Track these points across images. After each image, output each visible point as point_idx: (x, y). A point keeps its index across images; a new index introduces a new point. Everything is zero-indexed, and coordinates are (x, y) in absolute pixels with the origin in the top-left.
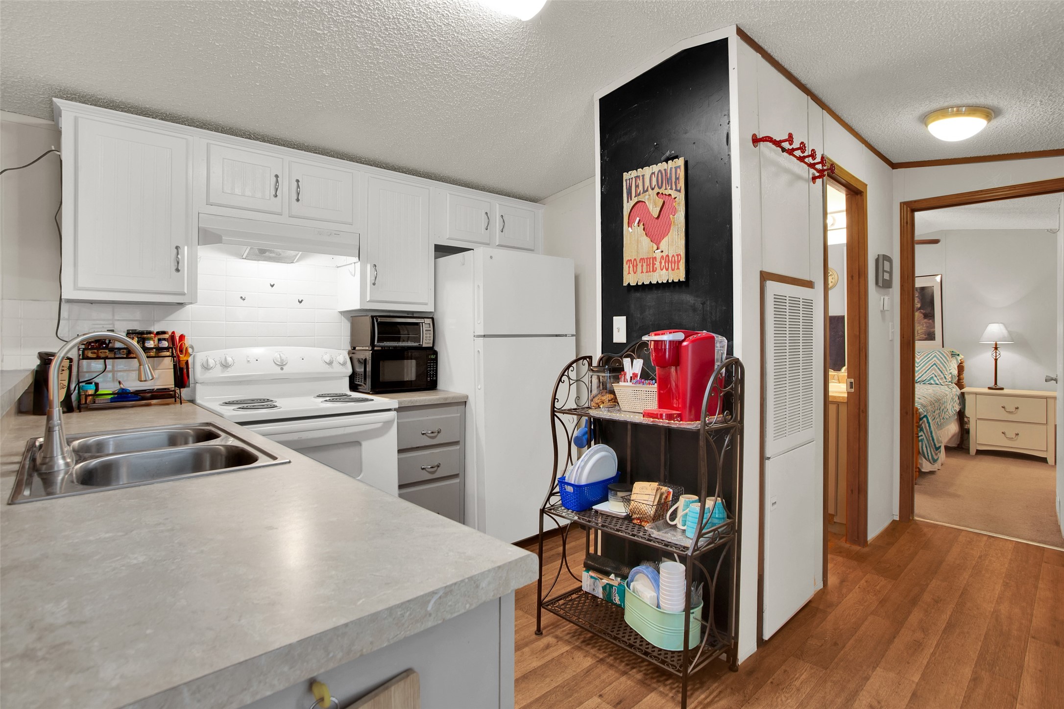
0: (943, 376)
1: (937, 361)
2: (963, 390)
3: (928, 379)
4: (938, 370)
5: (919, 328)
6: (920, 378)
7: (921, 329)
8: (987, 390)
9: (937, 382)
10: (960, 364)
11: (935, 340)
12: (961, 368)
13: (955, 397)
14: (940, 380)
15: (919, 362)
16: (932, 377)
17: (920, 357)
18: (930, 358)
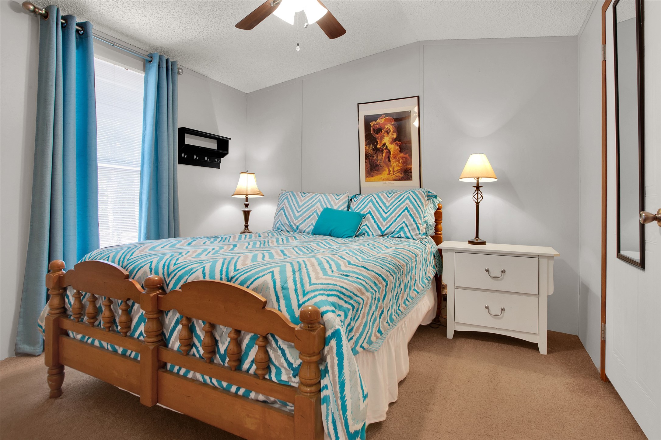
0: (415, 226)
1: (410, 204)
2: (441, 246)
3: (397, 230)
4: (410, 217)
5: (395, 164)
6: (388, 228)
7: (397, 166)
8: (466, 246)
9: (408, 235)
10: (438, 209)
11: (412, 180)
12: (438, 216)
13: (429, 256)
14: (411, 232)
15: (389, 206)
16: (402, 228)
17: (391, 200)
18: (403, 200)
